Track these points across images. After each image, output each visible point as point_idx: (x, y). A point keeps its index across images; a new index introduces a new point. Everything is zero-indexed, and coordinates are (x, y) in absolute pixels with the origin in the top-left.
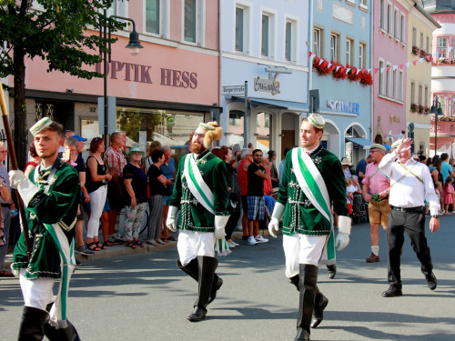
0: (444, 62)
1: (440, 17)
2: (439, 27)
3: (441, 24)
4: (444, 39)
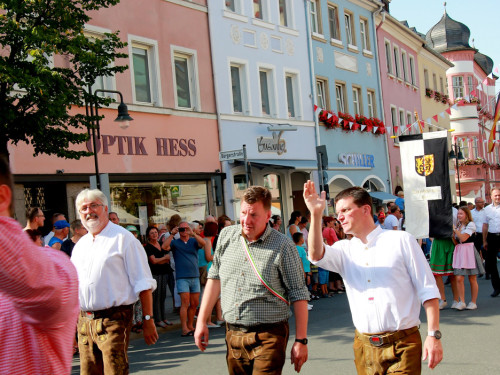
0: (464, 103)
1: (452, 54)
2: (452, 66)
3: (453, 63)
4: (459, 78)
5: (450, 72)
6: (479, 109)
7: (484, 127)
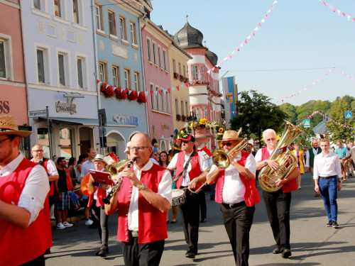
0: (198, 83)
1: (191, 50)
2: (191, 58)
3: (192, 56)
4: (195, 67)
5: (190, 62)
6: (208, 89)
7: (211, 101)
